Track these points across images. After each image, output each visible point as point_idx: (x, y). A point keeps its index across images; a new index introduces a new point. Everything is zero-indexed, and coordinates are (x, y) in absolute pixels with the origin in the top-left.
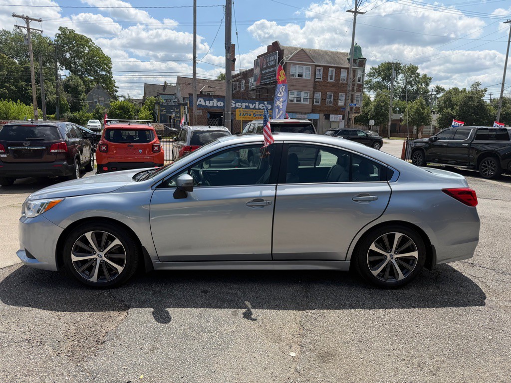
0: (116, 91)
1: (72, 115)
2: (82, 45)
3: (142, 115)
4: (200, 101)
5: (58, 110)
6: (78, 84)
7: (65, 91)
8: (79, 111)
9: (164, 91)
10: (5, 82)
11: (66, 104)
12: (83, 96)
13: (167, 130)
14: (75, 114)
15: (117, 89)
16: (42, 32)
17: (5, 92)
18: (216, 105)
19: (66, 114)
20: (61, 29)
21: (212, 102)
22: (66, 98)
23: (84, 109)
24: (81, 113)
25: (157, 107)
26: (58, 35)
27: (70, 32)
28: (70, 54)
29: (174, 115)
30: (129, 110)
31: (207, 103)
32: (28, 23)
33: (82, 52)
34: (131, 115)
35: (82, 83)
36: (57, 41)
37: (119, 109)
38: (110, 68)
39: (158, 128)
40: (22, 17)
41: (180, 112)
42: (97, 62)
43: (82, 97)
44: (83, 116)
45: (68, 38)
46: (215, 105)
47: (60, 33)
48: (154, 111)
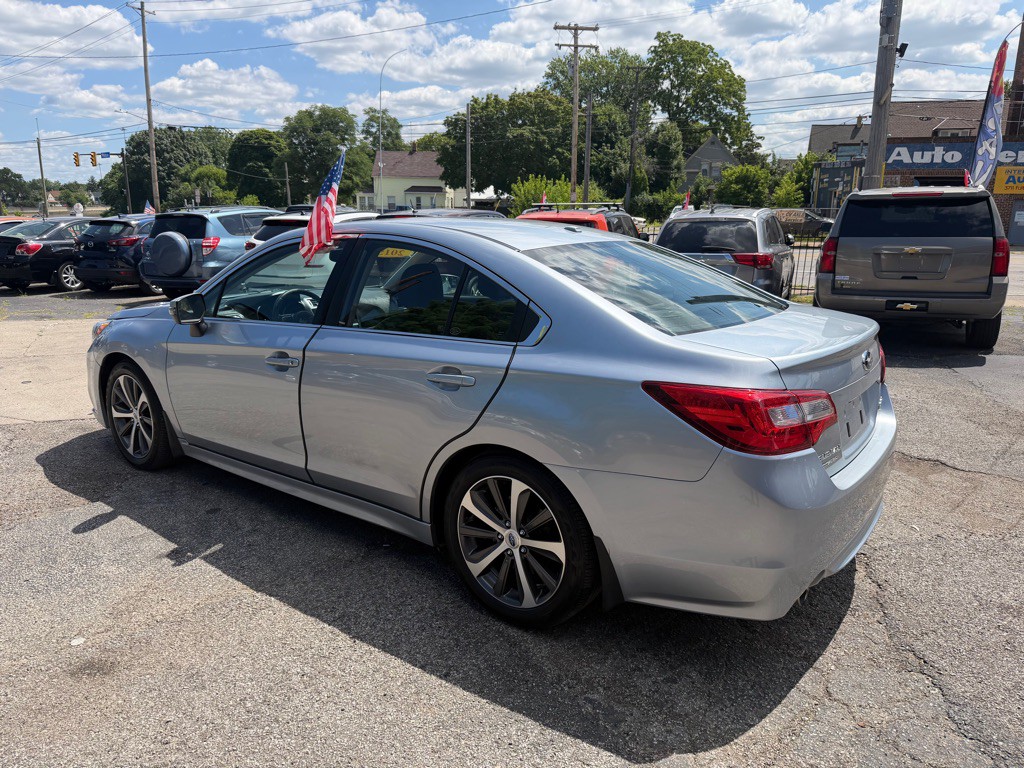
0: (759, 146)
1: (650, 198)
2: (692, 60)
3: (780, 192)
4: (899, 154)
5: (629, 189)
6: (670, 138)
7: (648, 153)
8: (665, 190)
9: (853, 137)
10: (559, 145)
11: (643, 179)
12: (680, 159)
13: (810, 222)
14: (657, 196)
15: (759, 141)
16: (596, 48)
17: (555, 163)
18: (940, 161)
19: (640, 197)
20: (659, 36)
21: (930, 153)
22: (645, 166)
23: (673, 186)
24: (667, 194)
25: (816, 174)
26: (653, 49)
27: (674, 40)
28: (672, 81)
29: (840, 188)
30: (757, 182)
31: (918, 158)
32: (576, 37)
33: (692, 73)
34: (760, 193)
35: (679, 135)
36: (652, 60)
37: (737, 183)
38: (742, 99)
39: (792, 218)
40: (569, 28)
41: (851, 182)
42: (718, 91)
43: (675, 163)
44: (670, 199)
45: (670, 52)
46: (938, 160)
47: (656, 43)
48: (809, 182)
